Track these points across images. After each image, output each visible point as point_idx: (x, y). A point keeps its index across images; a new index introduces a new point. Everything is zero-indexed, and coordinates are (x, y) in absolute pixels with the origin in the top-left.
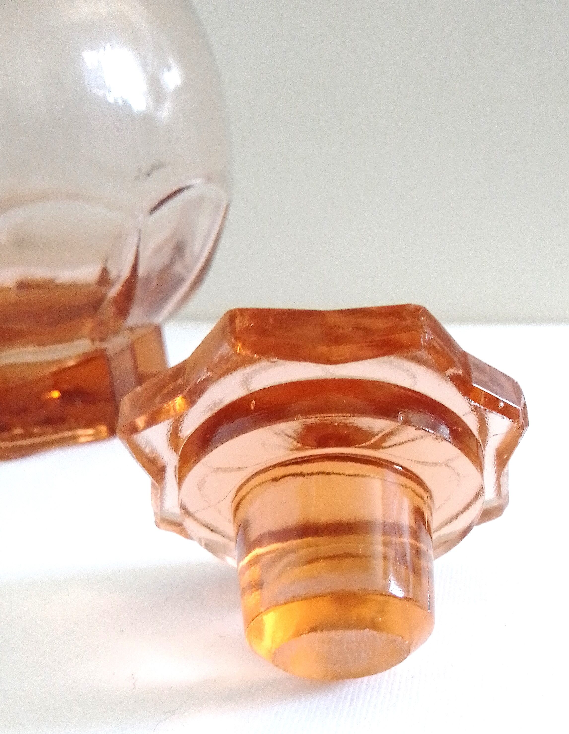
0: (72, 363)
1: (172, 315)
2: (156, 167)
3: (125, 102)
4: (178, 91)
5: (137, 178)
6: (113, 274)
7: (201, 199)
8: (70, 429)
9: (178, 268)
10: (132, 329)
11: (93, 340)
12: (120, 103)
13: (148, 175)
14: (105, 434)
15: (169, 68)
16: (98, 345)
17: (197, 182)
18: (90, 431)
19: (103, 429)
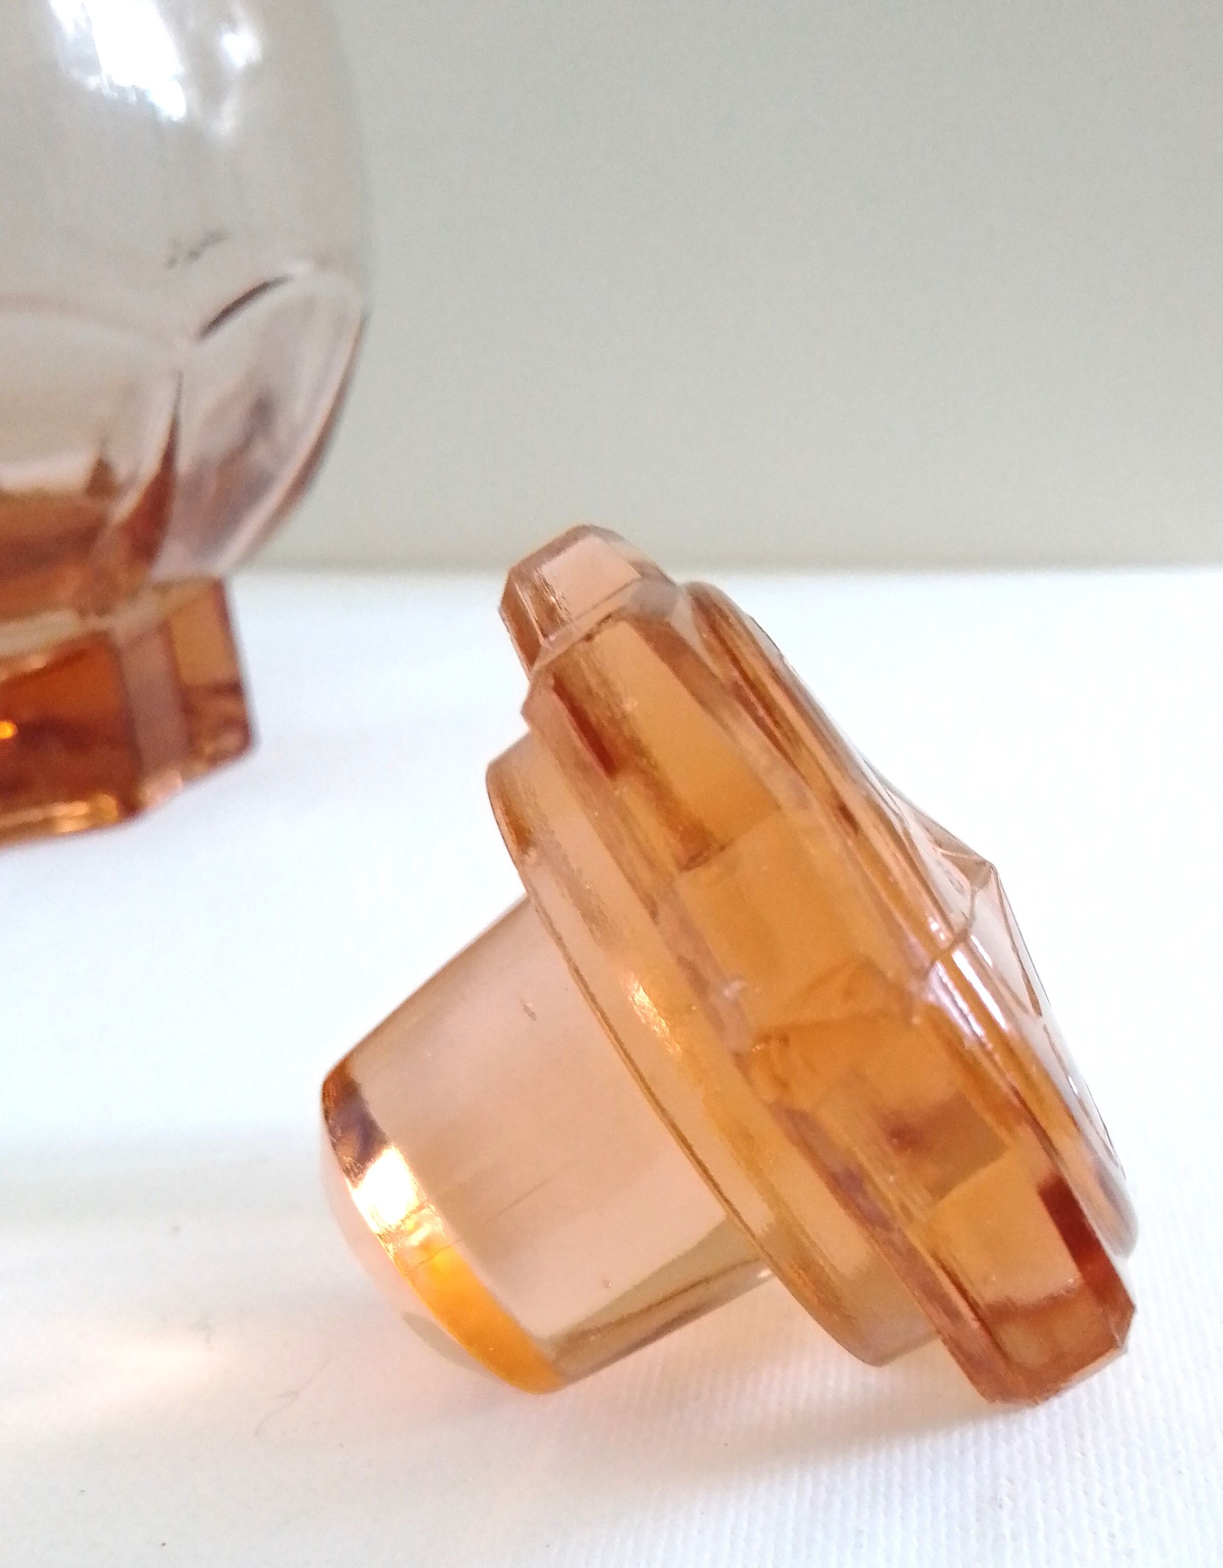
0: (37, 662)
1: (248, 559)
2: (214, 238)
3: (141, 95)
4: (255, 73)
5: (172, 262)
6: (122, 469)
7: (308, 306)
8: (39, 803)
9: (260, 454)
10: (164, 588)
11: (82, 613)
12: (133, 98)
13: (194, 255)
14: (115, 813)
15: (232, 23)
16: (95, 623)
17: (299, 269)
18: (81, 808)
19: (108, 803)
